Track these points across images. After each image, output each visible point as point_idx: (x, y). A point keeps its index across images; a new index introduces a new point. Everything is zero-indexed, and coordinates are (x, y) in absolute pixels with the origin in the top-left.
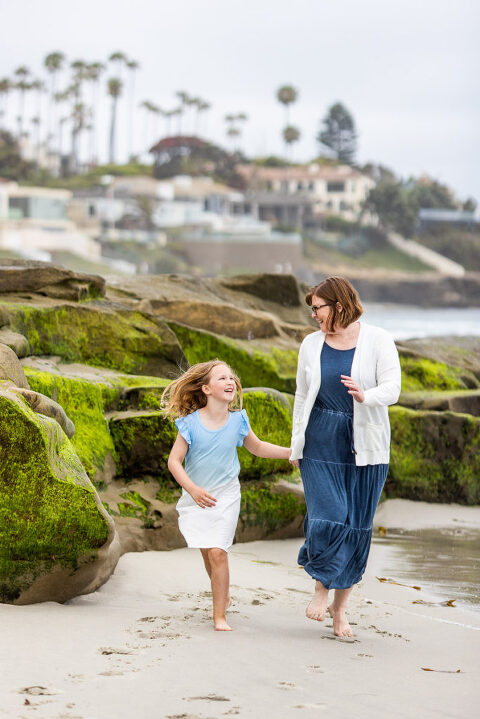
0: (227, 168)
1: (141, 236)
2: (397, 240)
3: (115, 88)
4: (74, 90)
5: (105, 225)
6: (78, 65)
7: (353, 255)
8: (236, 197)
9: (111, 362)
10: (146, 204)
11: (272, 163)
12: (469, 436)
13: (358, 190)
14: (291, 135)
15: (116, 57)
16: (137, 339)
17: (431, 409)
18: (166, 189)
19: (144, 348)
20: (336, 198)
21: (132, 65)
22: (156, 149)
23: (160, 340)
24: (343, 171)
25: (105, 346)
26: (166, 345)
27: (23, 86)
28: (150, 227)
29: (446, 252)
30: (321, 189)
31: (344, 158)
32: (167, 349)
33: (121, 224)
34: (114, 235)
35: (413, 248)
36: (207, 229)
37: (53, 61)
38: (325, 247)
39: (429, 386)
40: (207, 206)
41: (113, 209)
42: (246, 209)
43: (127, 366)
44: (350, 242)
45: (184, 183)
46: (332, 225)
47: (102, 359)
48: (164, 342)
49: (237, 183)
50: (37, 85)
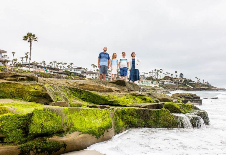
0: (171, 79)
1: (163, 85)
2: (187, 85)
3: (161, 72)
4: (157, 72)
5: (160, 84)
6: (157, 70)
7: (183, 86)
8: (172, 81)
9: (23, 98)
10: (163, 82)
11: (175, 78)
12: (151, 114)
13: (183, 80)
14: (177, 76)
15: (161, 69)
16: (33, 92)
17: (143, 108)
18: (165, 81)
19: (35, 94)
20: (181, 81)
21: (162, 70)
22: (164, 77)
23: (41, 92)
24: (182, 79)
25: (22, 94)
26: (43, 93)
27: (153, 72)
28: (164, 84)
29: (191, 86)
30: (180, 80)
31: (182, 78)
32: (43, 94)
33: (161, 84)
34: (160, 85)
35: (188, 85)
36: (169, 84)
37: (155, 70)
38: (180, 86)
39: (147, 102)
40: (169, 82)
41: (160, 83)
42: (173, 82)
43: (28, 99)
44: (182, 85)
45: (167, 80)
46: (181, 84)
47: (20, 97)
48: (42, 93)
49: (172, 80)
50: (154, 72)
